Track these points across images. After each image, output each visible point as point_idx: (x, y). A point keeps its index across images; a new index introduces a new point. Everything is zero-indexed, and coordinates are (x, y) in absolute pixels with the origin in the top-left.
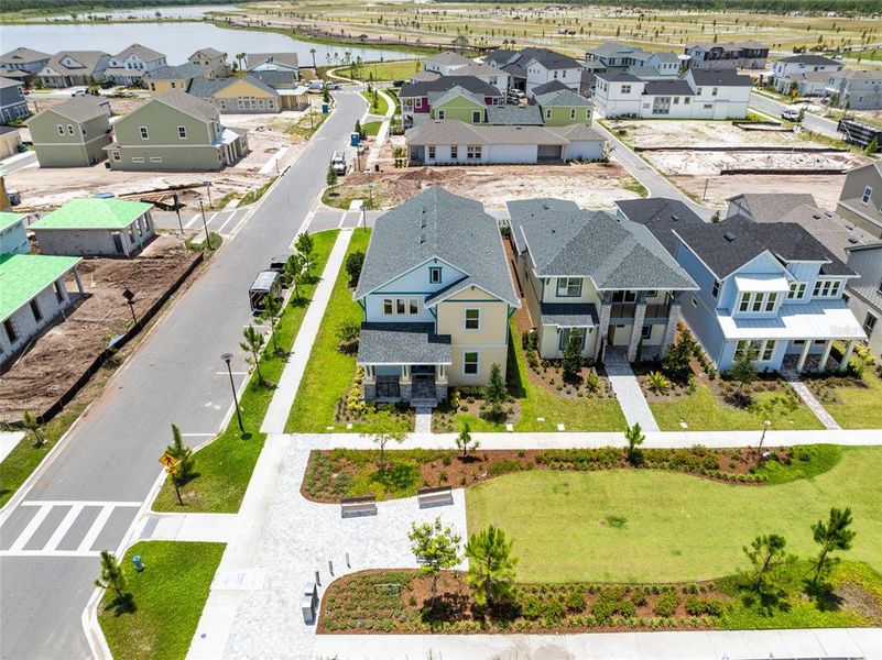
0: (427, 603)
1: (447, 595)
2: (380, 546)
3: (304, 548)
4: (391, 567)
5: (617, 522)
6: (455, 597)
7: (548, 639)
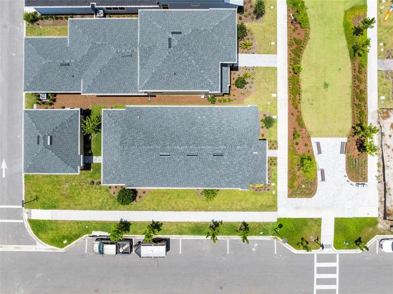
0: (359, 151)
1: (356, 145)
2: (337, 166)
3: (337, 192)
4: (345, 162)
5: (326, 85)
6: (357, 142)
7: (369, 116)
